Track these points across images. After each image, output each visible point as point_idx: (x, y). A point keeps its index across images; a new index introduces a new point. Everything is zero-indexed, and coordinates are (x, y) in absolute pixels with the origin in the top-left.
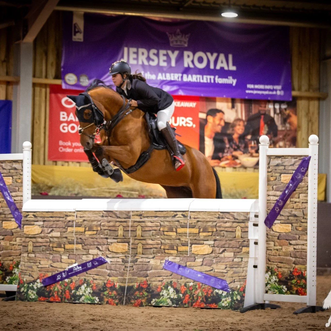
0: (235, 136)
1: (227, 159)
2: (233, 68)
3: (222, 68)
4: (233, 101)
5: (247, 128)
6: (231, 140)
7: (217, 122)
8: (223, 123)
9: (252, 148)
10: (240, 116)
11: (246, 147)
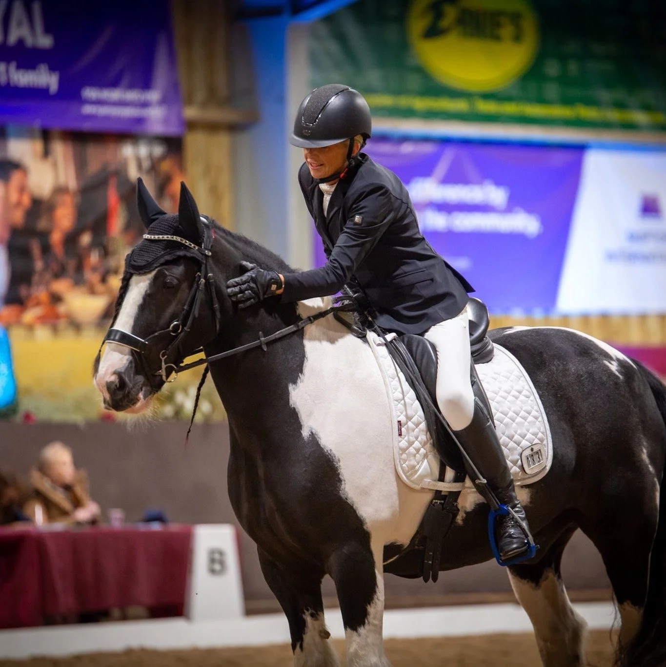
0: (56, 237)
1: (38, 304)
2: (45, 41)
3: (21, 42)
4: (46, 136)
5: (81, 213)
6: (46, 249)
7: (14, 197)
8: (26, 201)
9: (94, 269)
10: (62, 180)
11: (80, 268)
